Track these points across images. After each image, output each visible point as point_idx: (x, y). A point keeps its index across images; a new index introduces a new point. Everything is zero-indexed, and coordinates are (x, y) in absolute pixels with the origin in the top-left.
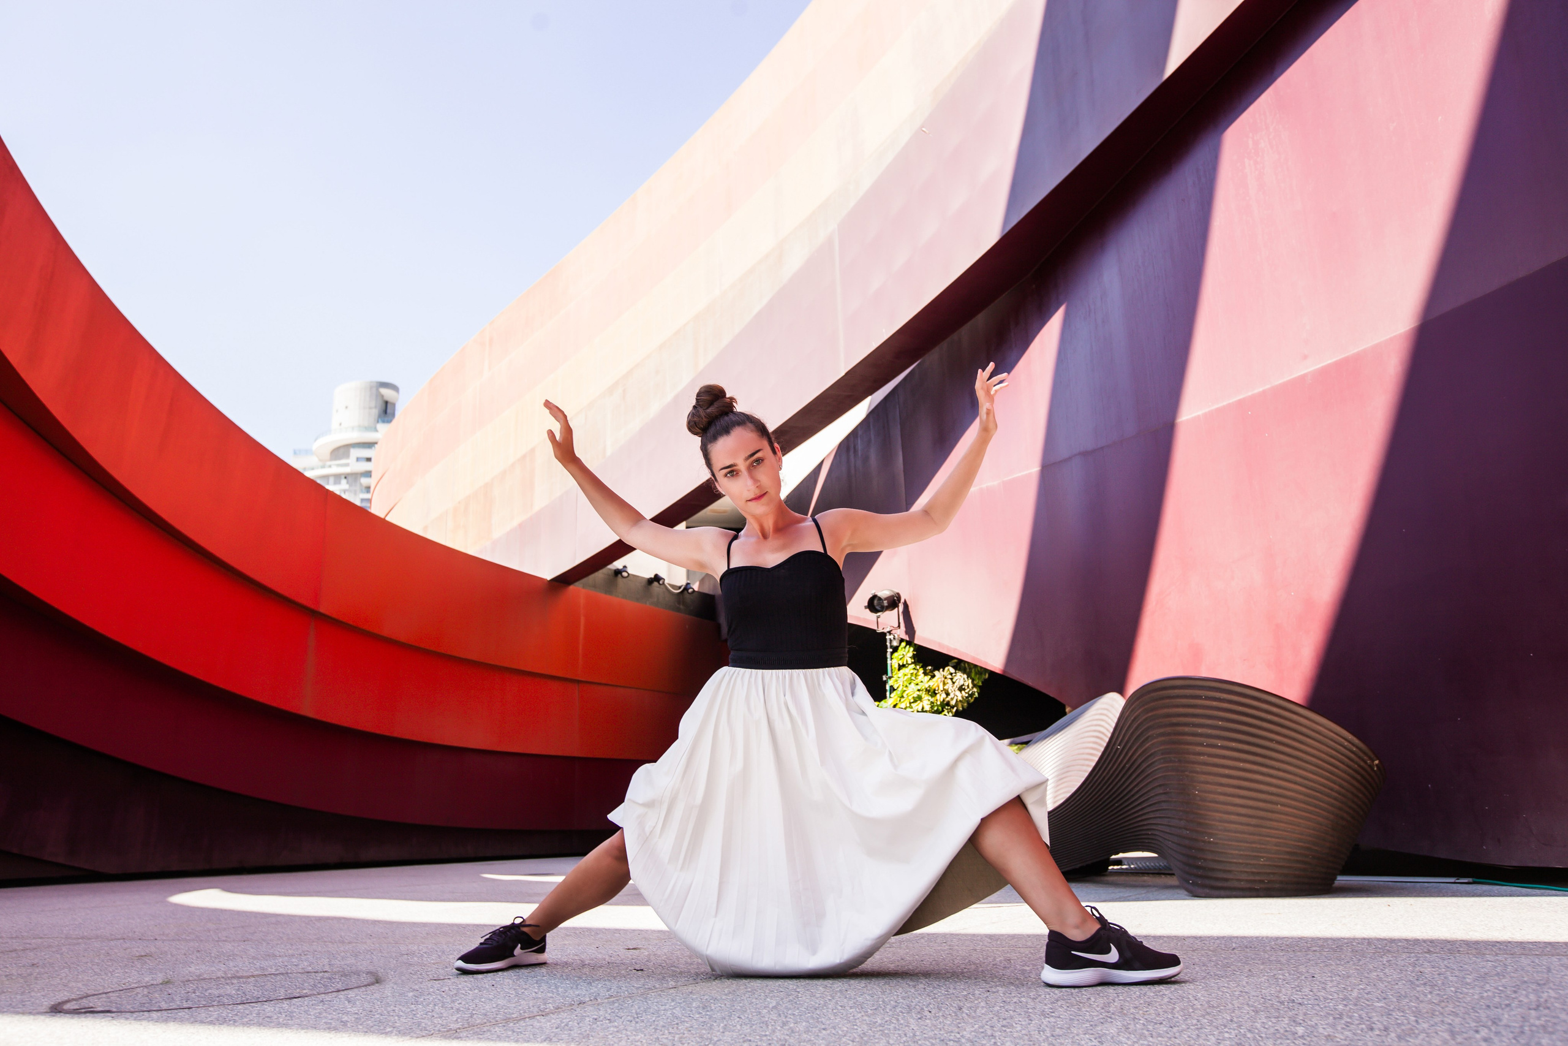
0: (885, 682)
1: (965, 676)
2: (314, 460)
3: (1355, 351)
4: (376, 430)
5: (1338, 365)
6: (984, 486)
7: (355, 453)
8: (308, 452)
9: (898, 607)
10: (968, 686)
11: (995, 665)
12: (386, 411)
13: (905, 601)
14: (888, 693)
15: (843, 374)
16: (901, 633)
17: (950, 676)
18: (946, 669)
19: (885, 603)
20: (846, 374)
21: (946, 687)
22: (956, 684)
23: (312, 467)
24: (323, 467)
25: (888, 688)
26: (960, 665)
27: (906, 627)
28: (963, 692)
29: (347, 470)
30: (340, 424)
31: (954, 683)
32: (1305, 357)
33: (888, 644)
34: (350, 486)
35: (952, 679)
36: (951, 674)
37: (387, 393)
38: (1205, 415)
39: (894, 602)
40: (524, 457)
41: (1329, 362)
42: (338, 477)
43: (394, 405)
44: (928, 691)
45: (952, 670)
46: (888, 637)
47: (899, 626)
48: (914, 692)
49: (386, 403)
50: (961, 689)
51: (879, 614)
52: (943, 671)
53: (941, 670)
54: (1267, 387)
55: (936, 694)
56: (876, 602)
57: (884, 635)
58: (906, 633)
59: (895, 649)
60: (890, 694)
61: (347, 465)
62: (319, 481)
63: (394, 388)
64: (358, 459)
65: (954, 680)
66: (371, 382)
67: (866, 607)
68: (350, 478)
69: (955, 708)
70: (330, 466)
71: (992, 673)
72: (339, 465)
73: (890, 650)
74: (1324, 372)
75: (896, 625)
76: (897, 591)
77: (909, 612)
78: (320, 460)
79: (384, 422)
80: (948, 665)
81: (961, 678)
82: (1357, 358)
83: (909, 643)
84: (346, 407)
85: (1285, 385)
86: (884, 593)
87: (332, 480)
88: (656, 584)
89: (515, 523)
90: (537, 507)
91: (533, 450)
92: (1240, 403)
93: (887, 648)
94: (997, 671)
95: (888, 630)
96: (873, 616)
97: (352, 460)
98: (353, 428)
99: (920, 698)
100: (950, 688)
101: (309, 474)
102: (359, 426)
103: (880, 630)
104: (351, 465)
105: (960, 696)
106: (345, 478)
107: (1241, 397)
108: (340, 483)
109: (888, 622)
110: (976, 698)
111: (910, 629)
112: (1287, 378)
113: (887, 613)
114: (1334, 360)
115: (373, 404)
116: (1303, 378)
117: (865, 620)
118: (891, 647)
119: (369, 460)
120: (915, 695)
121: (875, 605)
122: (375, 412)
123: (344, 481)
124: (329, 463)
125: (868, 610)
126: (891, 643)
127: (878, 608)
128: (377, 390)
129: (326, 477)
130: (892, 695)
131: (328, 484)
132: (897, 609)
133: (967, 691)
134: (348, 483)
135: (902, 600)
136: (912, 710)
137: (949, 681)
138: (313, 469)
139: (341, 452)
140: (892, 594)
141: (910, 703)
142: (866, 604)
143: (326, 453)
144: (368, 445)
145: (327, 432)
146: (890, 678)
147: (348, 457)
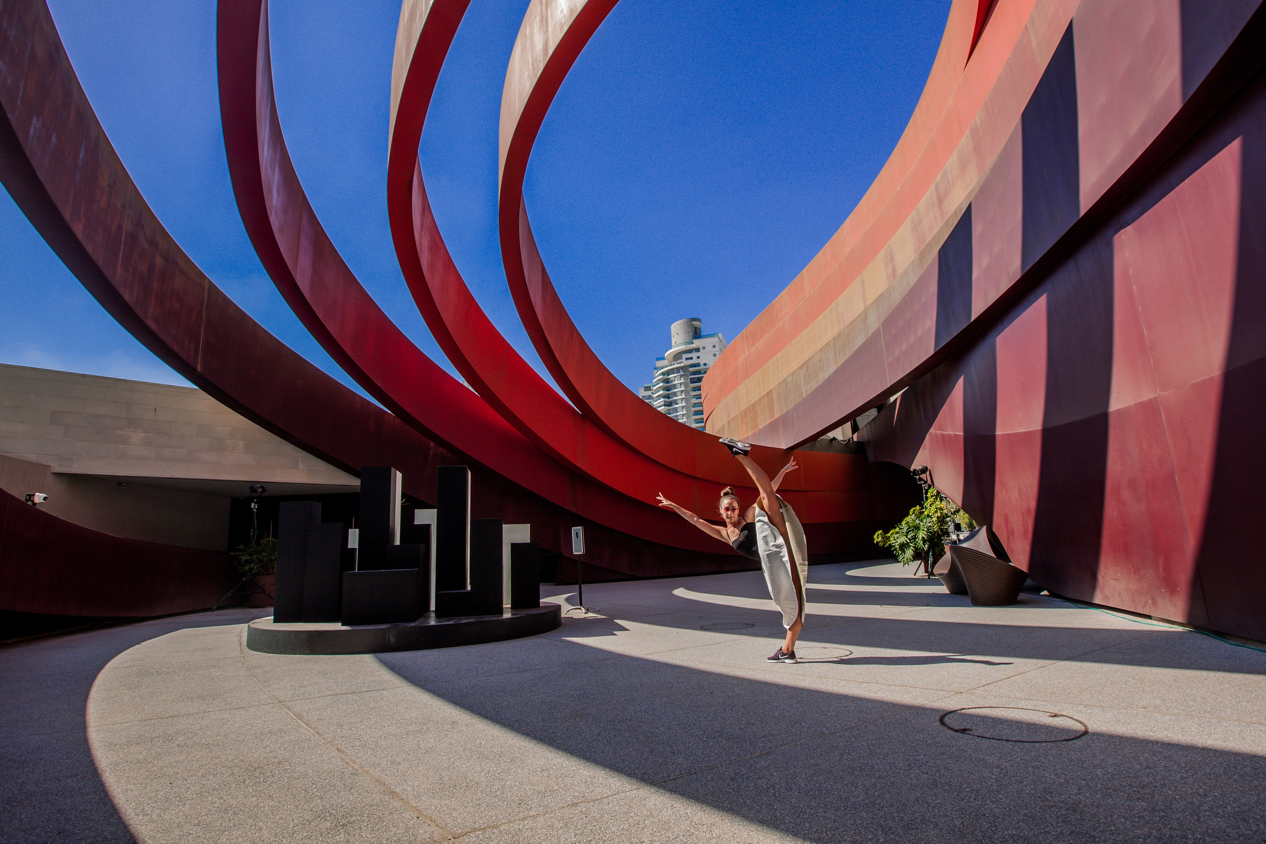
0: (924, 504)
2: (666, 362)
4: (693, 344)
6: (947, 433)
7: (685, 356)
8: (663, 358)
9: (927, 473)
10: (955, 507)
12: (697, 333)
13: (929, 470)
14: (924, 509)
16: (929, 483)
19: (924, 469)
21: (946, 508)
22: (950, 507)
23: (666, 365)
25: (924, 506)
27: (930, 481)
30: (676, 343)
34: (684, 372)
37: (695, 323)
40: (768, 393)
42: (678, 369)
43: (700, 329)
47: (928, 480)
49: (696, 328)
50: (952, 508)
55: (943, 510)
56: (916, 471)
59: (928, 490)
61: (682, 363)
63: (699, 320)
64: (687, 359)
66: (688, 319)
68: (684, 369)
70: (674, 364)
72: (677, 363)
75: (926, 480)
76: (926, 465)
77: (931, 475)
78: (669, 362)
79: (696, 338)
83: (933, 488)
84: (677, 334)
86: (923, 465)
88: (834, 441)
89: (768, 422)
90: (776, 417)
91: (771, 391)
93: (923, 490)
95: (923, 482)
98: (682, 343)
102: (685, 342)
111: (932, 482)
115: (690, 330)
118: (925, 489)
119: (691, 358)
121: (916, 473)
122: (691, 334)
123: (681, 371)
128: (691, 323)
130: (926, 510)
133: (954, 509)
141: (934, 513)
143: (671, 358)
144: (690, 351)
145: (670, 348)
146: (925, 502)
147: (681, 359)
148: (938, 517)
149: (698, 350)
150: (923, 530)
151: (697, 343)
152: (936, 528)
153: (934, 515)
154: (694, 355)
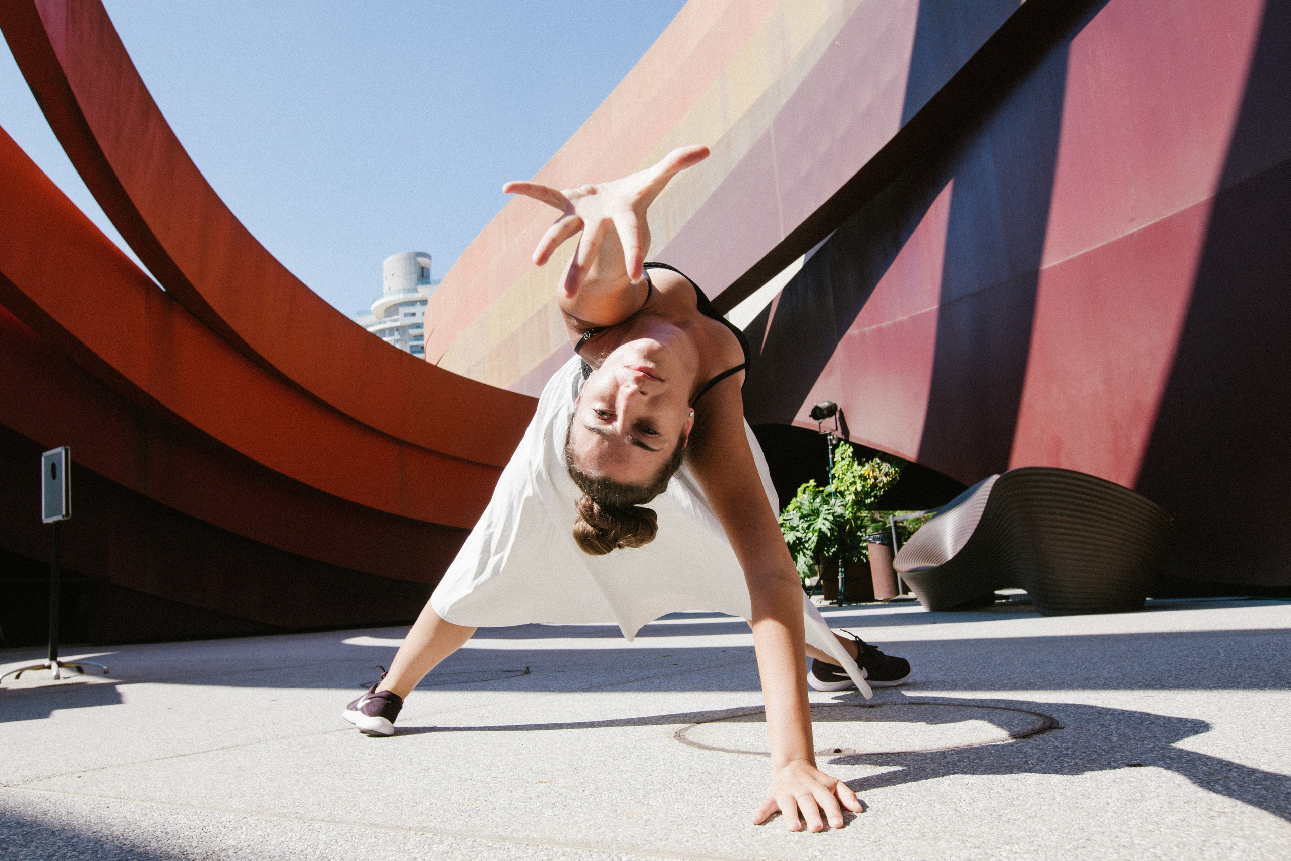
0: (829, 472)
1: (889, 465)
2: (373, 318)
3: (1169, 215)
4: (417, 291)
5: (1156, 226)
6: (897, 320)
7: (403, 310)
8: (368, 312)
9: (835, 414)
10: (892, 473)
11: (910, 456)
12: (423, 276)
13: (841, 409)
14: (830, 480)
15: (783, 239)
16: (839, 434)
17: (877, 466)
18: (874, 460)
19: (825, 412)
20: (786, 239)
21: (875, 474)
22: (882, 471)
23: (372, 323)
24: (380, 323)
25: (830, 476)
26: (885, 457)
27: (842, 429)
28: (888, 477)
29: (399, 324)
30: (390, 288)
31: (880, 470)
32: (1132, 220)
33: (829, 443)
34: (402, 336)
35: (879, 468)
36: (878, 464)
37: (422, 261)
38: (1060, 265)
39: (831, 410)
40: (539, 312)
41: (1150, 223)
42: (392, 331)
43: (428, 270)
44: (861, 476)
45: (878, 461)
46: (828, 438)
47: (837, 429)
48: (850, 478)
49: (422, 268)
50: (886, 475)
51: (820, 421)
52: (872, 461)
53: (870, 461)
54: (1105, 243)
55: (867, 479)
56: (818, 411)
57: (826, 435)
58: (843, 433)
59: (836, 447)
60: (832, 480)
61: (397, 320)
62: (378, 335)
63: (427, 256)
64: (406, 315)
65: (881, 468)
66: (410, 253)
67: (810, 416)
68: (401, 330)
69: (882, 490)
70: (385, 322)
71: (909, 462)
72: (391, 321)
73: (830, 447)
74: (1147, 230)
75: (834, 428)
76: (833, 402)
77: (844, 418)
78: (377, 318)
79: (422, 284)
80: (875, 458)
81: (885, 467)
82: (1170, 220)
83: (847, 441)
84: (393, 275)
85: (1118, 242)
86: (824, 404)
87: (387, 332)
89: (538, 362)
90: (552, 351)
91: (545, 307)
92: (1086, 255)
93: (828, 446)
94: (913, 461)
95: (828, 432)
96: (816, 422)
97: (401, 316)
98: (399, 290)
99: (854, 483)
100: (878, 474)
101: (370, 330)
102: (404, 289)
103: (822, 432)
104: (401, 320)
105: (885, 480)
106: (397, 330)
107: (1086, 250)
108: (394, 335)
109: (829, 424)
110: (898, 481)
111: (845, 431)
112: (1119, 236)
113: (827, 419)
114: (1154, 222)
115: (413, 271)
116: (1131, 236)
117: (810, 424)
118: (831, 445)
119: (413, 314)
120: (851, 481)
121: (818, 413)
122: (415, 277)
123: (396, 333)
124: (384, 320)
125: (812, 418)
126: (831, 442)
127: (820, 416)
128: (415, 259)
129: (383, 331)
130: (834, 481)
131: (385, 336)
132: (834, 416)
133: (891, 476)
134: (399, 334)
135: (838, 409)
136: (849, 493)
137: (877, 469)
138: (373, 325)
139: (391, 310)
140: (830, 404)
141: (848, 487)
142: (810, 414)
143: (381, 312)
144: (412, 303)
145: (381, 296)
146: (832, 468)
147: (397, 314)
148: (856, 493)
149: (424, 302)
150: (825, 519)
151: (423, 291)
152: (848, 515)
153: (848, 489)
154: (417, 309)
